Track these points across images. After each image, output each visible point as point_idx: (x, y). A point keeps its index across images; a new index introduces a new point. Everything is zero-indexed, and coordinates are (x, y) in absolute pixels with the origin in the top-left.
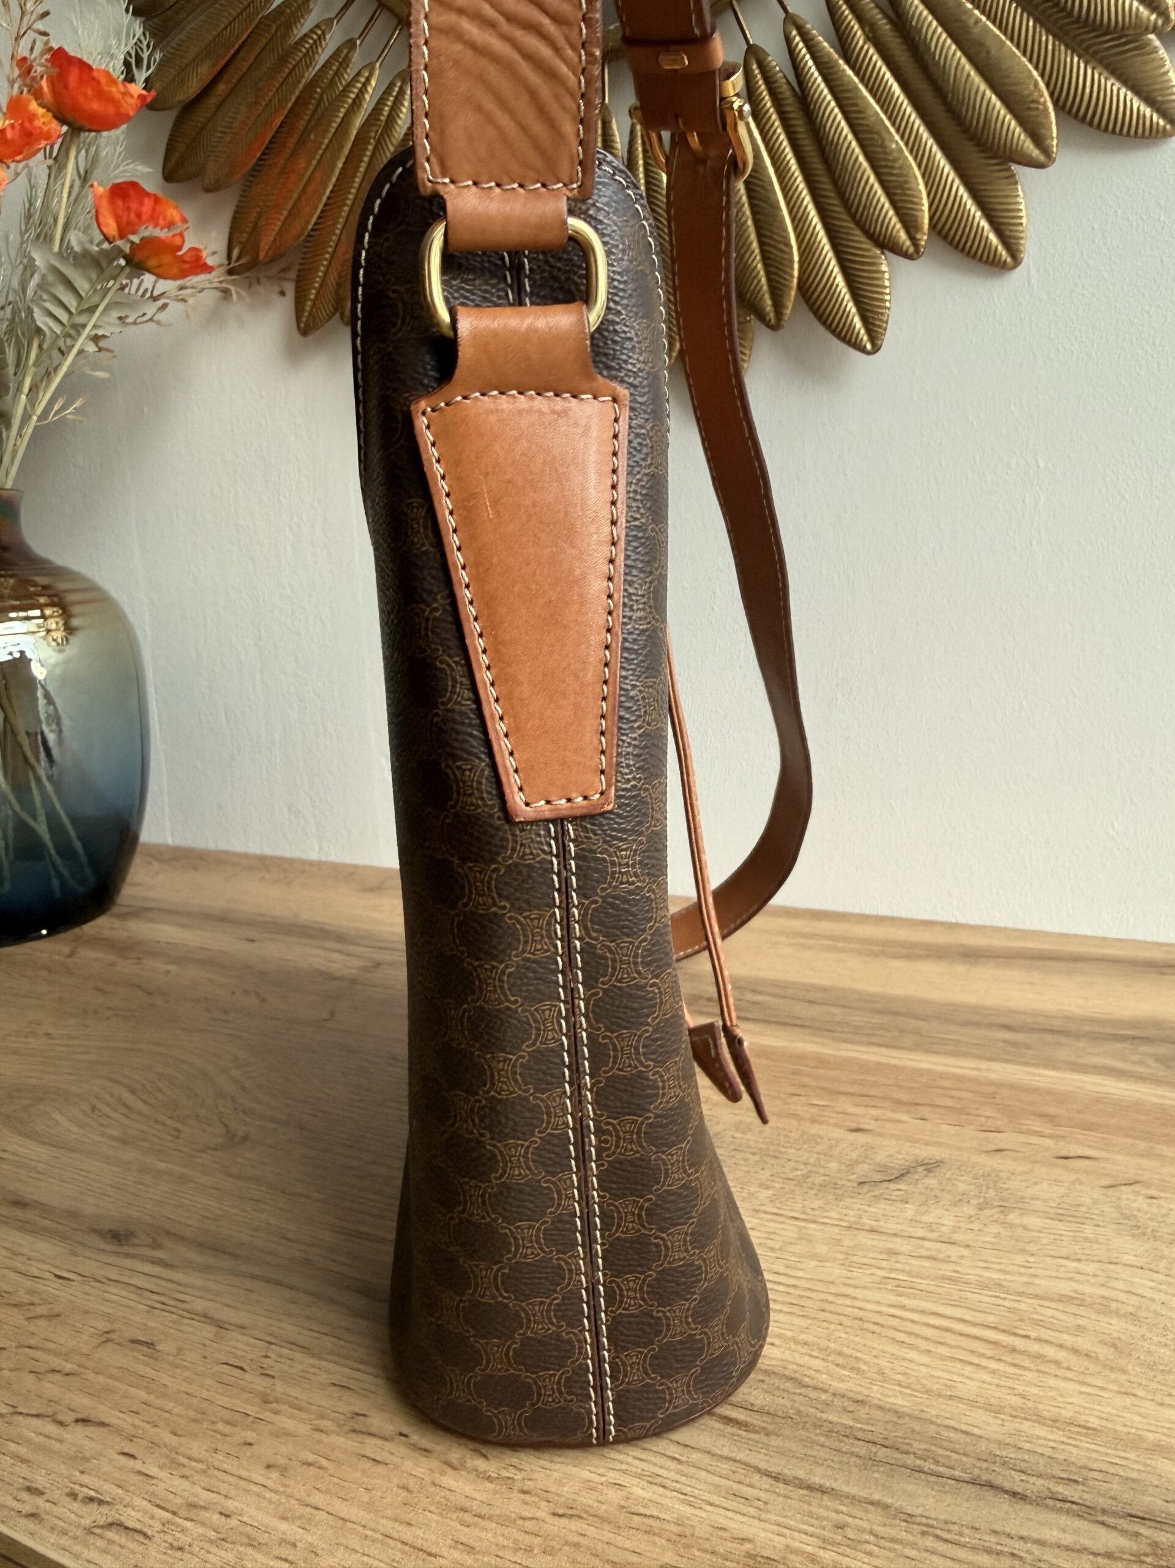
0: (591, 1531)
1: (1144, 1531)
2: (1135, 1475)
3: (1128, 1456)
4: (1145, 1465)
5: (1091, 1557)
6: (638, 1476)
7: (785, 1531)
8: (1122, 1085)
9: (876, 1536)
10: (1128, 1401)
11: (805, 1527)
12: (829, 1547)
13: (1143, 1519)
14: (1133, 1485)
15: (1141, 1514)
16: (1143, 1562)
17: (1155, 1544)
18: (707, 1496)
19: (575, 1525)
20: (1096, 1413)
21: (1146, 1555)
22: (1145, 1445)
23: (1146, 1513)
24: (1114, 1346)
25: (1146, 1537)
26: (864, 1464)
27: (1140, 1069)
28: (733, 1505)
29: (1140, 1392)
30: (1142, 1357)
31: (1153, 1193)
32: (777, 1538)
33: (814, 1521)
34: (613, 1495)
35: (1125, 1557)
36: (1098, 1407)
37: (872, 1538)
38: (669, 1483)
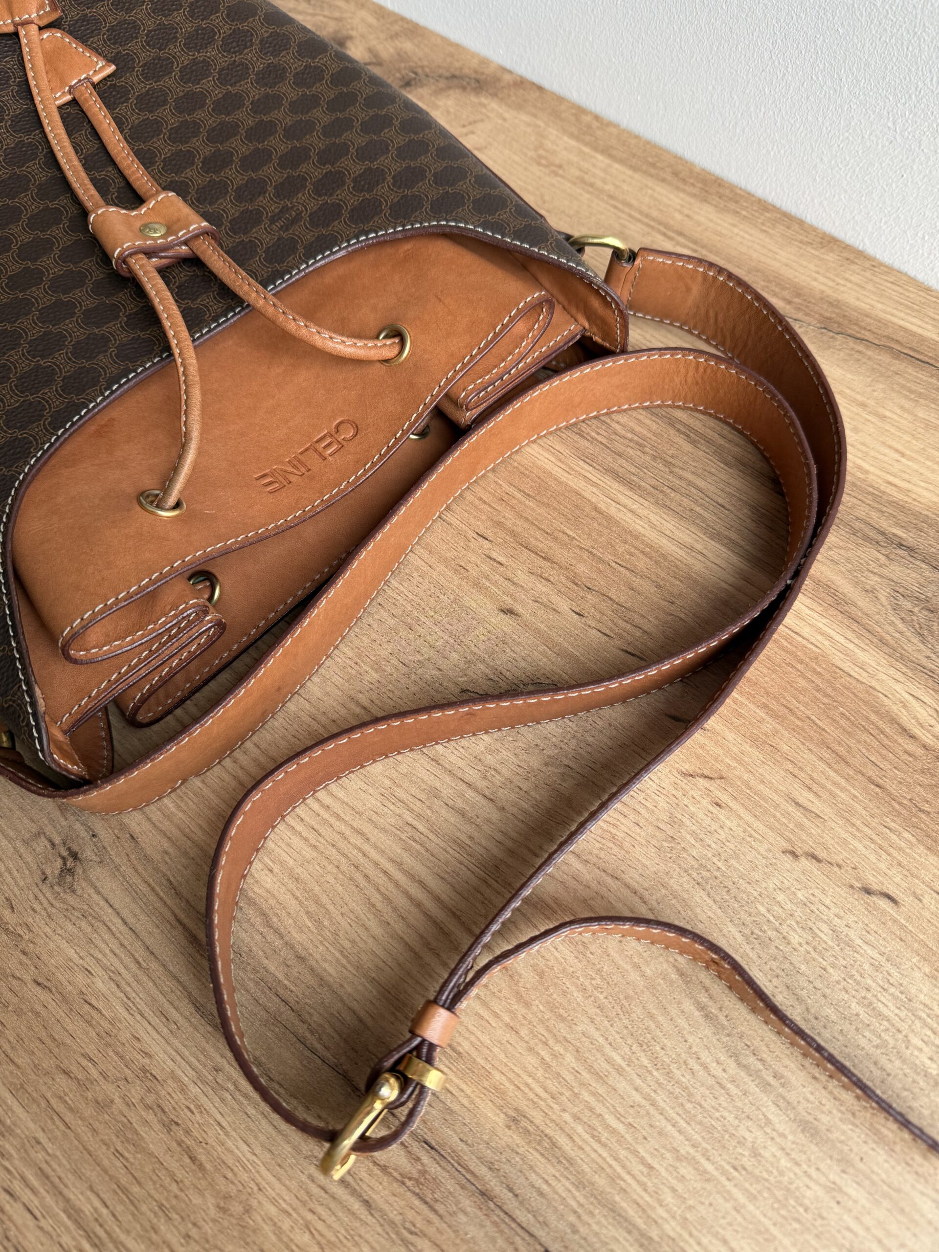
0: (52, 1005)
1: (425, 1159)
2: (455, 1107)
3: (465, 1087)
4: (472, 1102)
5: (371, 1165)
6: (105, 968)
7: (178, 1058)
8: (822, 623)
9: (236, 1087)
10: (508, 1036)
11: (193, 1059)
12: (199, 1084)
13: (432, 1148)
14: (448, 1117)
15: (434, 1144)
16: (403, 1183)
17: (423, 1172)
18: (142, 1006)
19: (43, 995)
20: (473, 1039)
21: (410, 1179)
22: (486, 1084)
23: (438, 1143)
24: (541, 975)
25: (422, 1164)
26: (267, 1021)
27: (863, 602)
28: (155, 1021)
29: (524, 1032)
30: (555, 996)
31: (725, 798)
32: (170, 1063)
33: (202, 1057)
34: (80, 979)
35: (395, 1174)
36: (479, 1034)
37: (231, 1087)
38: (123, 984)
